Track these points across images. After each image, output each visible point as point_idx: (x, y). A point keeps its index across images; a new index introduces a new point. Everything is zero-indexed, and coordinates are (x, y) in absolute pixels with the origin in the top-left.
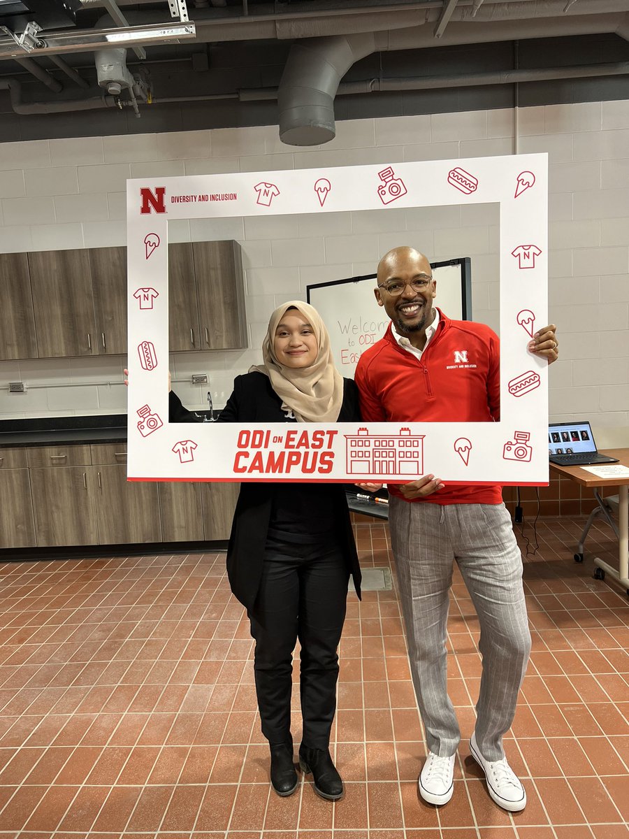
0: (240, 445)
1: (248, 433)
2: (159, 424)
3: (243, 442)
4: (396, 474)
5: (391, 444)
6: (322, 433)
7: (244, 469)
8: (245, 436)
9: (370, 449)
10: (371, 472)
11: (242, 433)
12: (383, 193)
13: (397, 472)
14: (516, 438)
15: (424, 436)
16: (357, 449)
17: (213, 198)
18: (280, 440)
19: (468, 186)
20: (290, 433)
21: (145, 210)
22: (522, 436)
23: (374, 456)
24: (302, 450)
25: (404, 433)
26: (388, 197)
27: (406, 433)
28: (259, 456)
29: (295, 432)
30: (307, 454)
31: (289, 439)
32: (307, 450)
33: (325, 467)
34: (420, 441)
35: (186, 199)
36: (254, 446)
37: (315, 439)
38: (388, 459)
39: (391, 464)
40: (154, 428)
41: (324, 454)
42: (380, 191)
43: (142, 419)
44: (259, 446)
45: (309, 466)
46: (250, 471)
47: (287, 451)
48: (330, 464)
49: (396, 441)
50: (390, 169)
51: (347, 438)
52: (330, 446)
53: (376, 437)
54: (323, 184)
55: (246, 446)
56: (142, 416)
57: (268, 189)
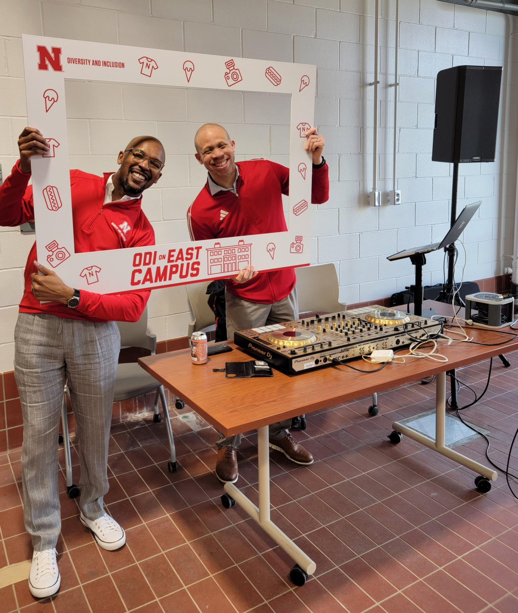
0: (135, 265)
1: (140, 255)
2: (67, 255)
3: (137, 262)
4: (236, 270)
5: (234, 251)
6: (192, 249)
7: (139, 282)
9: (221, 256)
10: (223, 271)
11: (136, 255)
12: (228, 78)
14: (296, 240)
15: (251, 244)
16: (214, 257)
17: (105, 64)
18: (164, 257)
19: (276, 81)
20: (170, 251)
21: (43, 66)
22: (299, 239)
23: (224, 261)
24: (179, 262)
25: (240, 243)
26: (231, 81)
27: (242, 243)
28: (149, 271)
29: (174, 251)
30: (182, 265)
31: (170, 256)
32: (183, 262)
33: (195, 272)
34: (249, 247)
35: (81, 61)
36: (145, 264)
37: (187, 254)
38: (232, 262)
39: (234, 264)
40: (63, 259)
41: (194, 263)
42: (226, 76)
43: (51, 253)
44: (149, 264)
45: (184, 274)
46: (143, 283)
47: (169, 265)
48: (198, 270)
49: (236, 249)
50: (232, 61)
51: (208, 251)
52: (197, 258)
53: (226, 248)
54: (189, 65)
55: (139, 265)
56: (51, 250)
57: (150, 63)
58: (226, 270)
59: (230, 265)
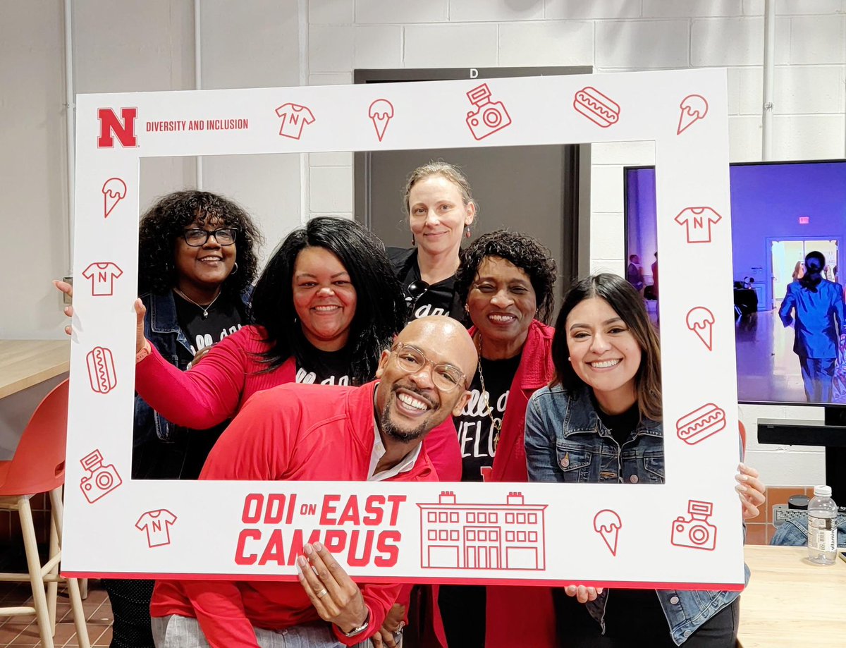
0: (246, 519)
1: (259, 498)
2: (116, 481)
3: (252, 514)
4: (501, 569)
5: (493, 518)
6: (381, 499)
7: (252, 559)
8: (254, 503)
9: (459, 527)
10: (462, 565)
11: (250, 498)
12: (475, 122)
13: (504, 566)
14: (691, 510)
15: (546, 506)
16: (438, 526)
17: (212, 125)
18: (312, 510)
19: (604, 116)
20: (328, 498)
21: (105, 141)
22: (701, 509)
23: (466, 538)
24: (348, 527)
25: (513, 500)
26: (482, 129)
27: (518, 500)
28: (277, 537)
29: (337, 498)
30: (355, 534)
31: (327, 509)
32: (356, 528)
33: (386, 556)
34: (539, 514)
35: (169, 126)
36: (269, 520)
37: (369, 508)
38: (488, 544)
39: (494, 551)
40: (108, 488)
41: (384, 535)
42: (470, 120)
43: (88, 474)
44: (278, 520)
45: (359, 555)
46: (262, 562)
47: (324, 529)
48: (394, 551)
49: (501, 514)
50: (484, 87)
51: (421, 509)
52: (393, 522)
53: (471, 508)
54: (381, 108)
55: (256, 520)
56: (89, 469)
57: (298, 113)
58: (471, 564)
59: (482, 551)
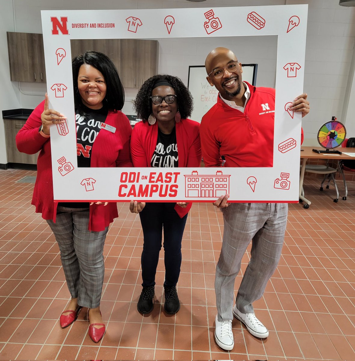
0: (122, 181)
1: (126, 174)
2: (72, 168)
3: (124, 179)
5: (211, 180)
6: (171, 174)
7: (124, 195)
11: (123, 174)
12: (207, 26)
14: (282, 176)
15: (230, 175)
16: (191, 183)
17: (100, 26)
18: (146, 178)
19: (259, 24)
20: (151, 174)
21: (55, 32)
22: (285, 175)
23: (201, 187)
24: (159, 183)
25: (218, 174)
26: (210, 29)
28: (133, 187)
29: (155, 173)
30: (162, 186)
31: (151, 177)
32: (162, 184)
33: (173, 193)
35: (81, 26)
36: (130, 181)
37: (167, 177)
38: (209, 189)
39: (211, 191)
40: (69, 170)
41: (172, 186)
42: (205, 26)
43: (61, 166)
44: (133, 181)
45: (163, 193)
46: (128, 196)
47: (150, 184)
48: (176, 192)
50: (211, 11)
51: (185, 177)
52: (175, 181)
54: (169, 19)
55: (125, 181)
56: (61, 164)
57: (135, 21)
58: (203, 196)
59: (207, 191)
